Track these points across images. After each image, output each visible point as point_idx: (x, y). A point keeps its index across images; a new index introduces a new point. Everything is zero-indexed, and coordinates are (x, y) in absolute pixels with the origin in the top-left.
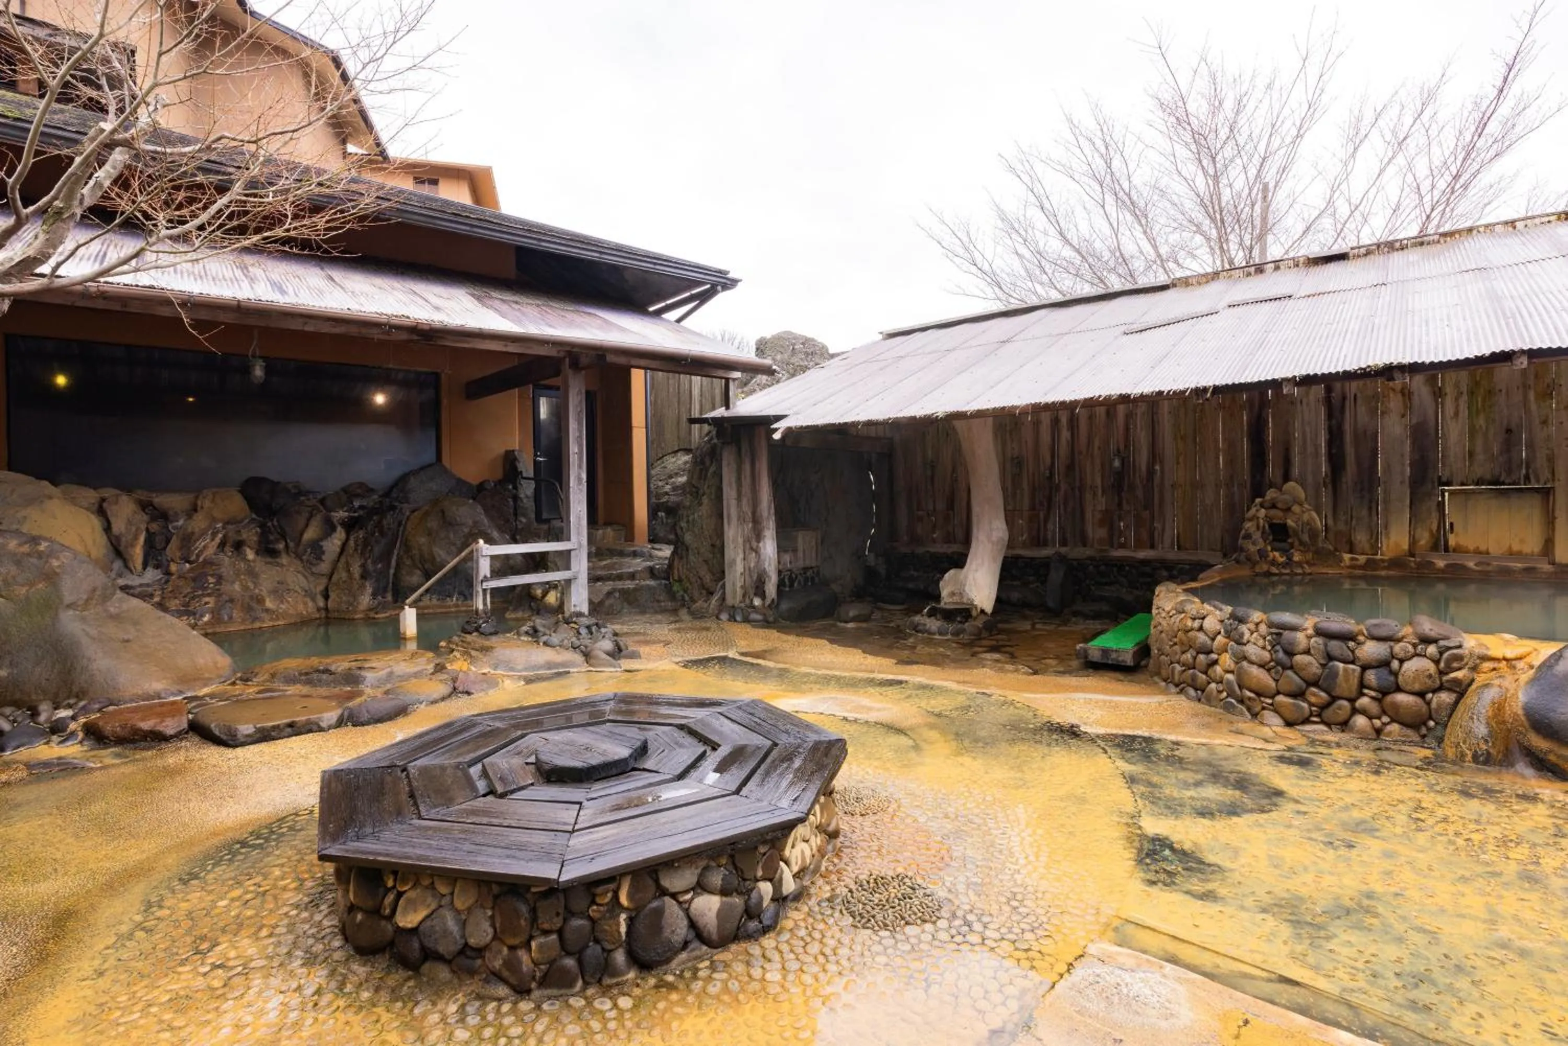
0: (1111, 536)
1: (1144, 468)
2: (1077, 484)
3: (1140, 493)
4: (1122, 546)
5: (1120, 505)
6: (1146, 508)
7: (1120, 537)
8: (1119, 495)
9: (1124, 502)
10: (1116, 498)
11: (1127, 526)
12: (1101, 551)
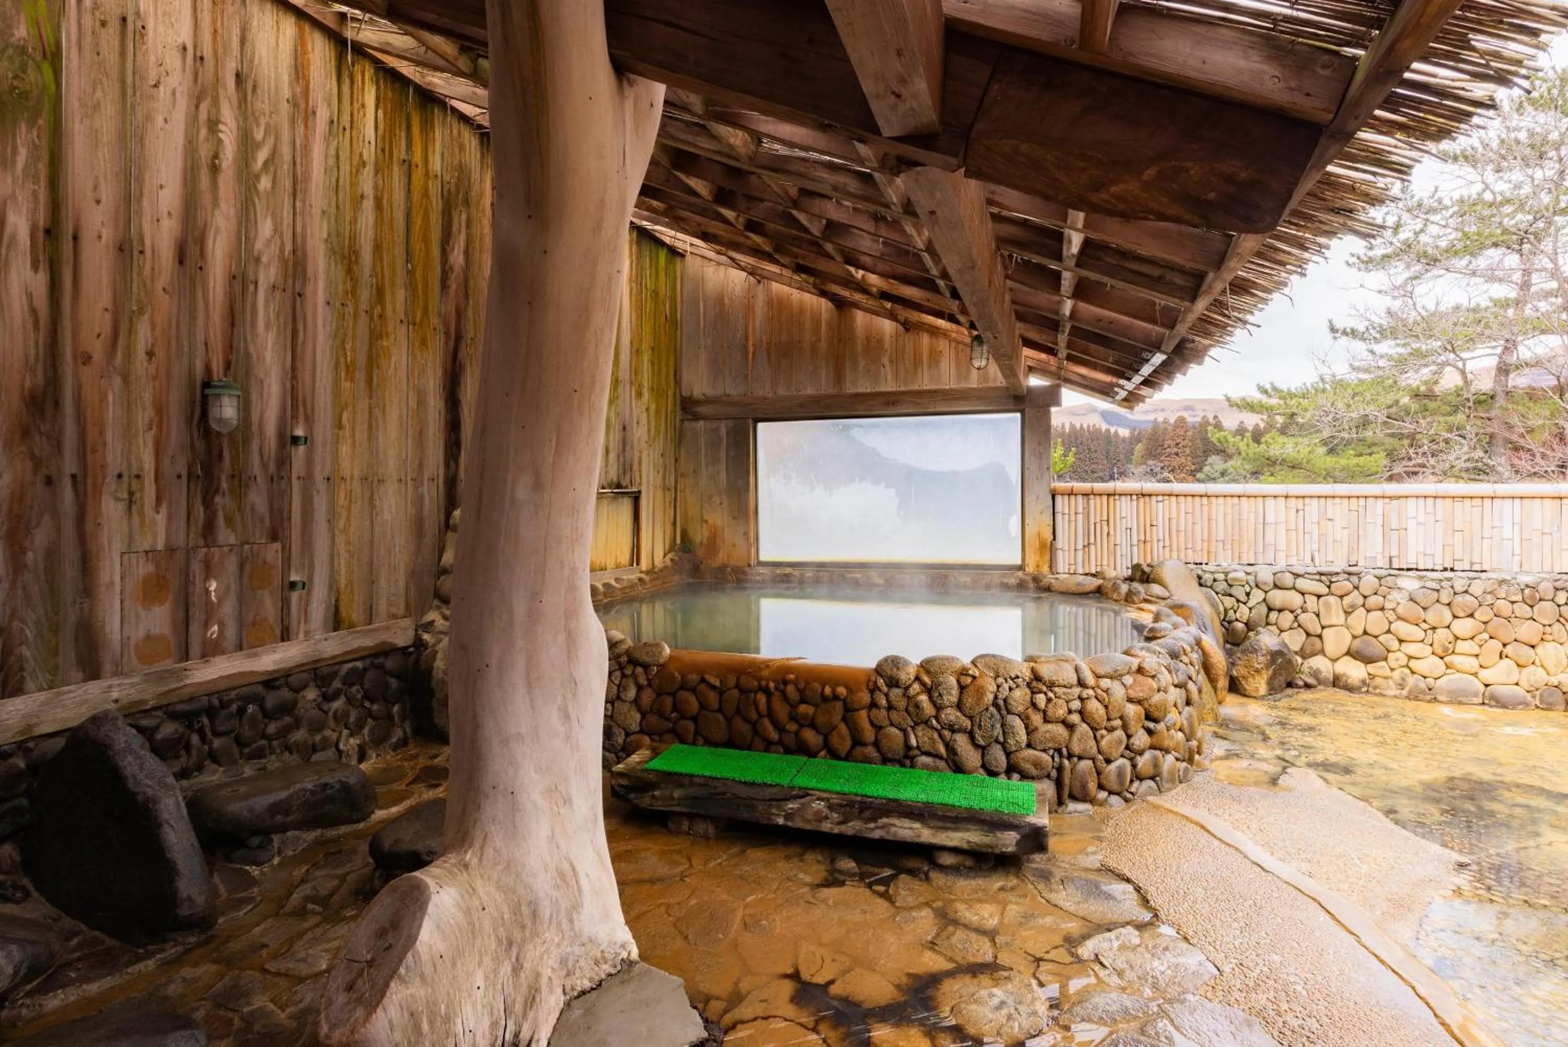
0: (183, 624)
1: (271, 429)
2: (70, 465)
3: (258, 498)
4: (211, 650)
5: (209, 529)
6: (274, 537)
7: (207, 624)
8: (208, 503)
9: (221, 521)
10: (199, 511)
11: (223, 594)
12: (161, 677)
